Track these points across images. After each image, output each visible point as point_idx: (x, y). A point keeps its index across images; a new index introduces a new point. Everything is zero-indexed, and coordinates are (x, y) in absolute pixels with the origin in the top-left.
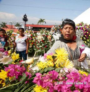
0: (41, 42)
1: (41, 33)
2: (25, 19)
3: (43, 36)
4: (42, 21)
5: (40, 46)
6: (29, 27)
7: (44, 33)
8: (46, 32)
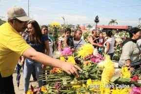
0: (118, 45)
1: (120, 35)
2: (97, 21)
3: (122, 39)
4: (113, 21)
5: (118, 50)
6: (99, 28)
7: (123, 35)
8: (126, 34)
